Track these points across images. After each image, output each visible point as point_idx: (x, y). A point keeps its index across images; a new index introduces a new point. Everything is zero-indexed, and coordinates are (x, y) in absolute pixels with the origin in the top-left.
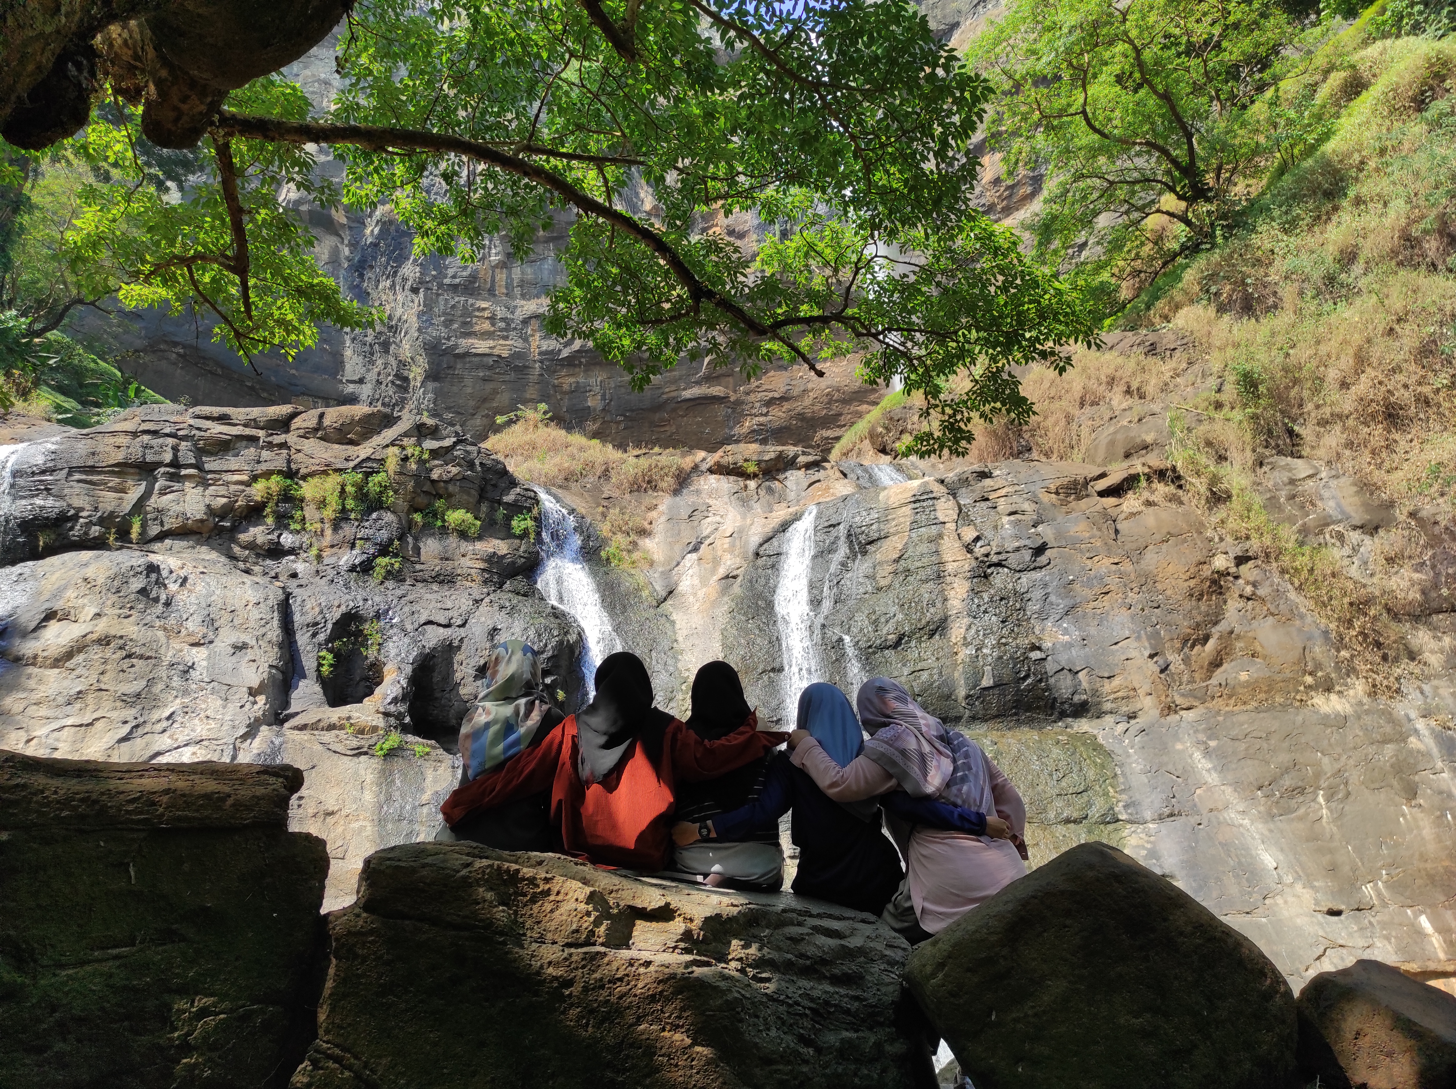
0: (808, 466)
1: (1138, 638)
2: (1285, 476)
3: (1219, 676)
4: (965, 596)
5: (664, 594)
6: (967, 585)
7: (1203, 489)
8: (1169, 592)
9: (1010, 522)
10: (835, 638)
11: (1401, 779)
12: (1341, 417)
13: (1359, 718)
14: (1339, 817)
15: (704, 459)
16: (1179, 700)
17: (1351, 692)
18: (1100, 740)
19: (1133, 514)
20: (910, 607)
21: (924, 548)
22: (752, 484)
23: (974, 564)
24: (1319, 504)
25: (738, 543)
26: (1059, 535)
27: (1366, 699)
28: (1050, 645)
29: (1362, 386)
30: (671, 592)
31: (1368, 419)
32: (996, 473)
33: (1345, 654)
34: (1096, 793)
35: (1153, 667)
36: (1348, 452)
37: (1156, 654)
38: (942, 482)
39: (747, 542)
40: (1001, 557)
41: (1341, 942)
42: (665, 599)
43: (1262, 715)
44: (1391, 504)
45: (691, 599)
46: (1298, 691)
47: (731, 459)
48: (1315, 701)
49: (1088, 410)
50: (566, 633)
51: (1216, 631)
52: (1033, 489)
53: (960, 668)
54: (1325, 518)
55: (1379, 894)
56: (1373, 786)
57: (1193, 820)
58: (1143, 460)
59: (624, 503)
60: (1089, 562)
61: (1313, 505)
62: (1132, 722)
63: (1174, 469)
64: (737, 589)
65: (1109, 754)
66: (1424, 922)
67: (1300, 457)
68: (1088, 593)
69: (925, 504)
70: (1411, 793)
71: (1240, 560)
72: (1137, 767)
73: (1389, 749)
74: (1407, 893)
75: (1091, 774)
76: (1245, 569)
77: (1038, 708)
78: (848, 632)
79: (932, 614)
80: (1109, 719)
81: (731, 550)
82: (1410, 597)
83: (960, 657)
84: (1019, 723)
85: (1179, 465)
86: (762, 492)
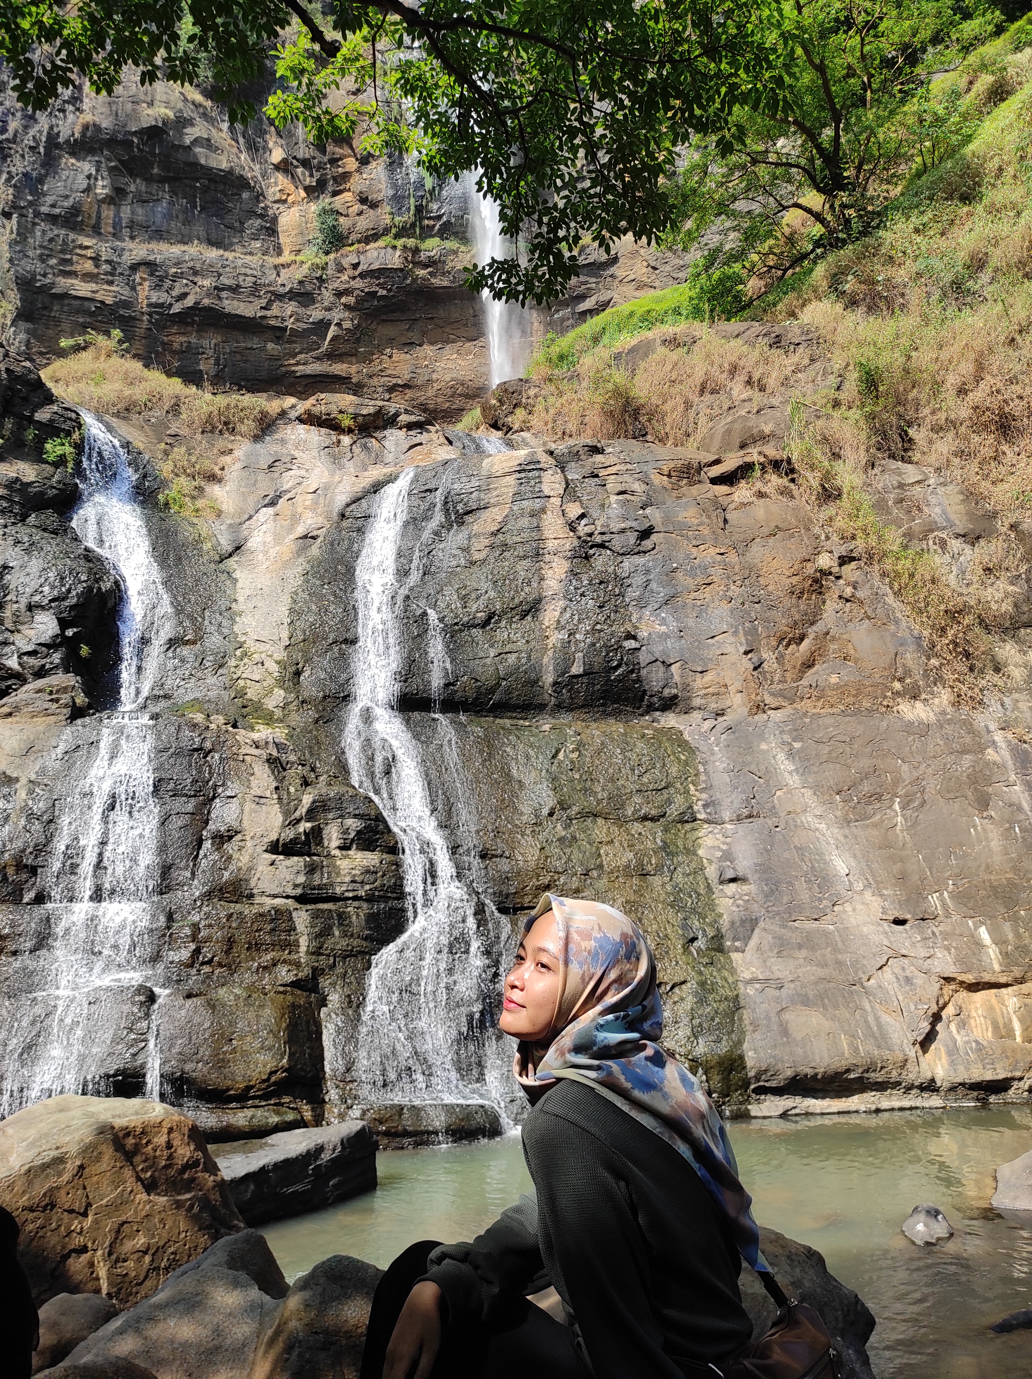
0: (410, 426)
1: (735, 633)
2: (895, 480)
3: (810, 676)
4: (563, 576)
5: (230, 549)
6: (566, 565)
7: (815, 484)
8: (771, 588)
9: (618, 502)
10: (419, 612)
11: (976, 789)
12: (953, 424)
13: (941, 727)
14: (912, 825)
15: (293, 406)
16: (768, 699)
17: (936, 701)
18: (686, 736)
19: (744, 505)
20: (504, 584)
21: (525, 522)
22: (346, 440)
23: (576, 543)
24: (925, 509)
25: (321, 500)
26: (667, 519)
27: (949, 709)
28: (646, 634)
29: (978, 395)
30: (238, 548)
31: (979, 427)
32: (610, 450)
33: (934, 662)
34: (677, 791)
35: (746, 664)
36: (956, 461)
37: (751, 651)
38: (551, 453)
39: (332, 501)
40: (606, 538)
41: (904, 952)
42: (230, 555)
43: (847, 719)
44: (994, 515)
45: (261, 557)
46: (885, 697)
47: (323, 409)
48: (901, 707)
49: (707, 397)
50: (97, 581)
51: (811, 632)
52: (645, 469)
53: (550, 653)
54: (930, 523)
55: (944, 904)
56: (948, 796)
57: (770, 822)
58: (759, 449)
59: (193, 443)
60: (694, 550)
61: (920, 510)
62: (720, 719)
63: (789, 461)
64: (315, 550)
65: (692, 751)
66: (983, 933)
67: (910, 462)
68: (690, 582)
69: (531, 474)
70: (983, 803)
71: (844, 560)
72: (721, 766)
73: (967, 760)
74: (971, 905)
75: (674, 770)
76: (848, 570)
77: (627, 699)
78: (434, 606)
79: (527, 593)
80: (696, 716)
81: (314, 507)
82: (1003, 610)
83: (552, 641)
84: (606, 715)
85: (794, 458)
86: (357, 449)
